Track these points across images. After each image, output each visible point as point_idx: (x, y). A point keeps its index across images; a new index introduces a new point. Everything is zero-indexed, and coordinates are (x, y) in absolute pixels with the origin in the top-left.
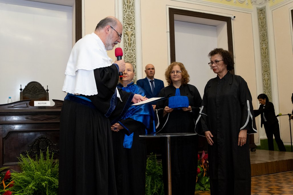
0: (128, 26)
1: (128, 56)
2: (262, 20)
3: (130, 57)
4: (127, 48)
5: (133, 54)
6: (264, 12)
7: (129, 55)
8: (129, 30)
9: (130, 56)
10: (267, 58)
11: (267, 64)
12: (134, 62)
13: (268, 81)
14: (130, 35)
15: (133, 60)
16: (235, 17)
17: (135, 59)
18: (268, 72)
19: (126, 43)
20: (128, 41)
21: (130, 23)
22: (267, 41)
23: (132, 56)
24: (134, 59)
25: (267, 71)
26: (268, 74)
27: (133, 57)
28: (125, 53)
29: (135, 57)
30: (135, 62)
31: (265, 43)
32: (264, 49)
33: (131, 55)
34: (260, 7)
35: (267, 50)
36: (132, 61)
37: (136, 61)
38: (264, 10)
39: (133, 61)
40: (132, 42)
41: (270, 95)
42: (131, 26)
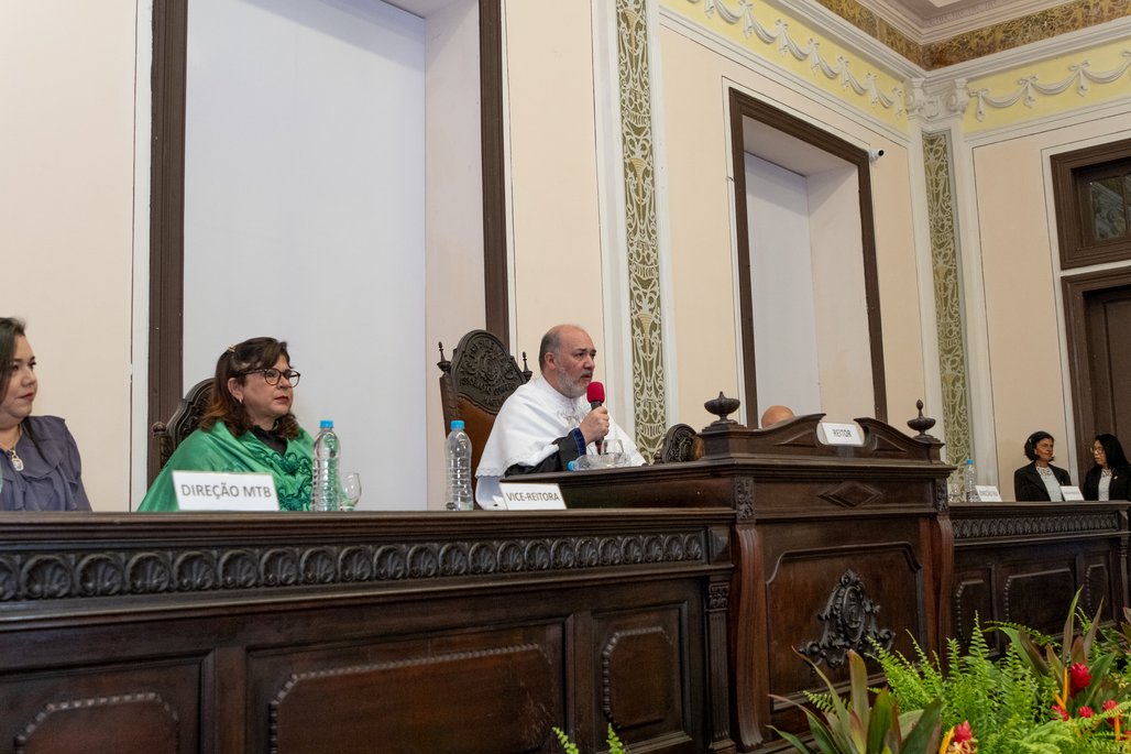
0: (634, 137)
1: (639, 258)
2: (933, 173)
3: (644, 262)
4: (634, 225)
5: (651, 251)
6: (941, 148)
7: (641, 251)
8: (639, 153)
9: (643, 257)
10: (952, 306)
11: (954, 328)
12: (655, 283)
13: (954, 385)
14: (640, 174)
15: (650, 272)
16: (881, 153)
17: (658, 269)
18: (958, 356)
19: (632, 203)
20: (637, 198)
21: (639, 126)
22: (951, 246)
23: (649, 256)
24: (653, 271)
25: (952, 349)
26: (953, 362)
27: (652, 260)
28: (630, 242)
29: (656, 262)
30: (657, 282)
31: (946, 255)
32: (942, 276)
34: (930, 128)
35: (951, 277)
37: (658, 279)
38: (942, 142)
39: (650, 277)
40: (647, 200)
41: (964, 434)
42: (641, 137)
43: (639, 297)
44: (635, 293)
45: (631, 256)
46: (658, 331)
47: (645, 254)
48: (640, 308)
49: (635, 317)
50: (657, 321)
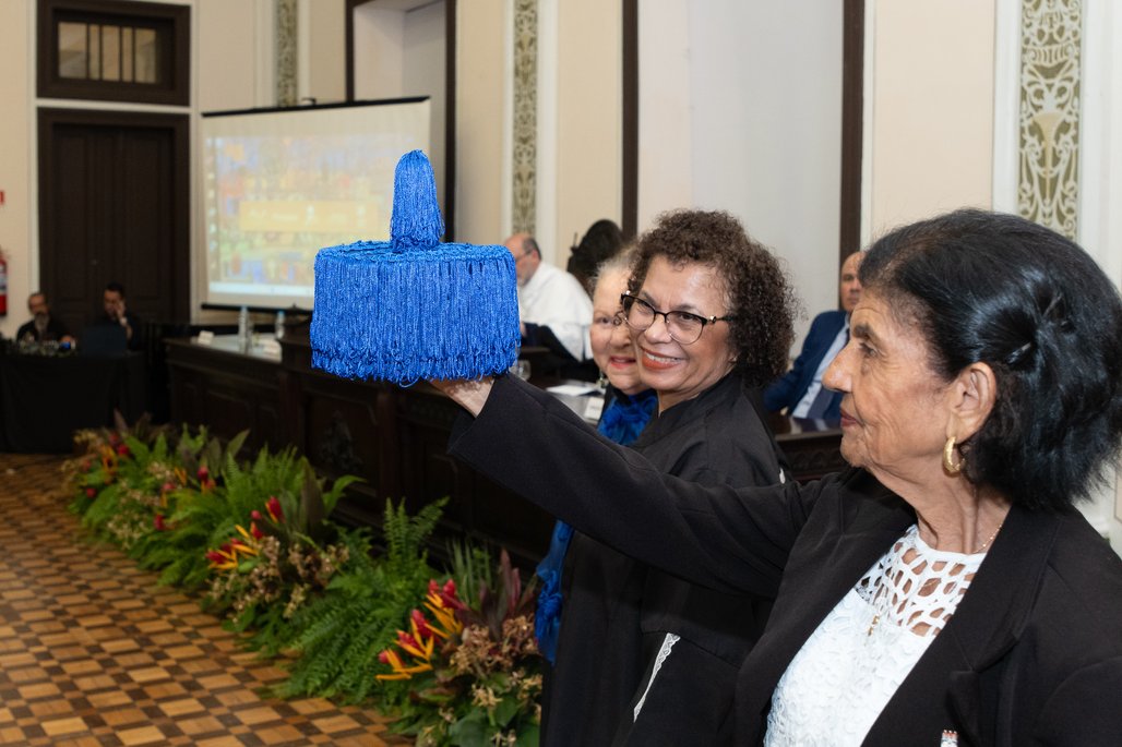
1: (1041, 39)
3: (1052, 41)
5: (1067, 23)
7: (1046, 28)
9: (1051, 35)
12: (1071, 65)
15: (1064, 52)
17: (1078, 43)
23: (1061, 31)
24: (1070, 50)
27: (1068, 33)
28: (1027, 21)
29: (1075, 34)
30: (1075, 62)
33: (1056, 27)
36: (1060, 60)
37: (1078, 58)
39: (1065, 57)
43: (1039, 94)
44: (1030, 91)
45: (1027, 41)
46: (1072, 132)
47: (1054, 30)
48: (1037, 108)
49: (1027, 123)
50: (1071, 119)
